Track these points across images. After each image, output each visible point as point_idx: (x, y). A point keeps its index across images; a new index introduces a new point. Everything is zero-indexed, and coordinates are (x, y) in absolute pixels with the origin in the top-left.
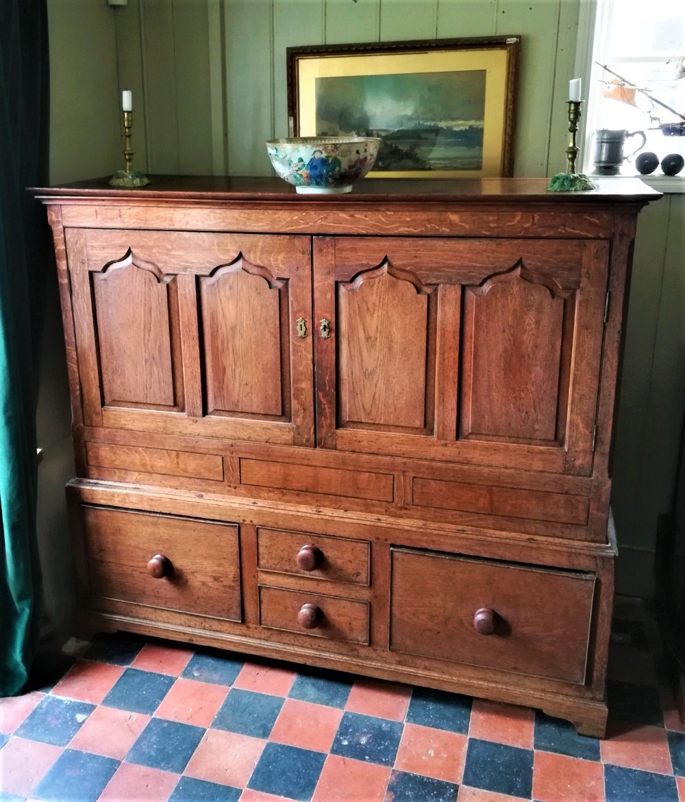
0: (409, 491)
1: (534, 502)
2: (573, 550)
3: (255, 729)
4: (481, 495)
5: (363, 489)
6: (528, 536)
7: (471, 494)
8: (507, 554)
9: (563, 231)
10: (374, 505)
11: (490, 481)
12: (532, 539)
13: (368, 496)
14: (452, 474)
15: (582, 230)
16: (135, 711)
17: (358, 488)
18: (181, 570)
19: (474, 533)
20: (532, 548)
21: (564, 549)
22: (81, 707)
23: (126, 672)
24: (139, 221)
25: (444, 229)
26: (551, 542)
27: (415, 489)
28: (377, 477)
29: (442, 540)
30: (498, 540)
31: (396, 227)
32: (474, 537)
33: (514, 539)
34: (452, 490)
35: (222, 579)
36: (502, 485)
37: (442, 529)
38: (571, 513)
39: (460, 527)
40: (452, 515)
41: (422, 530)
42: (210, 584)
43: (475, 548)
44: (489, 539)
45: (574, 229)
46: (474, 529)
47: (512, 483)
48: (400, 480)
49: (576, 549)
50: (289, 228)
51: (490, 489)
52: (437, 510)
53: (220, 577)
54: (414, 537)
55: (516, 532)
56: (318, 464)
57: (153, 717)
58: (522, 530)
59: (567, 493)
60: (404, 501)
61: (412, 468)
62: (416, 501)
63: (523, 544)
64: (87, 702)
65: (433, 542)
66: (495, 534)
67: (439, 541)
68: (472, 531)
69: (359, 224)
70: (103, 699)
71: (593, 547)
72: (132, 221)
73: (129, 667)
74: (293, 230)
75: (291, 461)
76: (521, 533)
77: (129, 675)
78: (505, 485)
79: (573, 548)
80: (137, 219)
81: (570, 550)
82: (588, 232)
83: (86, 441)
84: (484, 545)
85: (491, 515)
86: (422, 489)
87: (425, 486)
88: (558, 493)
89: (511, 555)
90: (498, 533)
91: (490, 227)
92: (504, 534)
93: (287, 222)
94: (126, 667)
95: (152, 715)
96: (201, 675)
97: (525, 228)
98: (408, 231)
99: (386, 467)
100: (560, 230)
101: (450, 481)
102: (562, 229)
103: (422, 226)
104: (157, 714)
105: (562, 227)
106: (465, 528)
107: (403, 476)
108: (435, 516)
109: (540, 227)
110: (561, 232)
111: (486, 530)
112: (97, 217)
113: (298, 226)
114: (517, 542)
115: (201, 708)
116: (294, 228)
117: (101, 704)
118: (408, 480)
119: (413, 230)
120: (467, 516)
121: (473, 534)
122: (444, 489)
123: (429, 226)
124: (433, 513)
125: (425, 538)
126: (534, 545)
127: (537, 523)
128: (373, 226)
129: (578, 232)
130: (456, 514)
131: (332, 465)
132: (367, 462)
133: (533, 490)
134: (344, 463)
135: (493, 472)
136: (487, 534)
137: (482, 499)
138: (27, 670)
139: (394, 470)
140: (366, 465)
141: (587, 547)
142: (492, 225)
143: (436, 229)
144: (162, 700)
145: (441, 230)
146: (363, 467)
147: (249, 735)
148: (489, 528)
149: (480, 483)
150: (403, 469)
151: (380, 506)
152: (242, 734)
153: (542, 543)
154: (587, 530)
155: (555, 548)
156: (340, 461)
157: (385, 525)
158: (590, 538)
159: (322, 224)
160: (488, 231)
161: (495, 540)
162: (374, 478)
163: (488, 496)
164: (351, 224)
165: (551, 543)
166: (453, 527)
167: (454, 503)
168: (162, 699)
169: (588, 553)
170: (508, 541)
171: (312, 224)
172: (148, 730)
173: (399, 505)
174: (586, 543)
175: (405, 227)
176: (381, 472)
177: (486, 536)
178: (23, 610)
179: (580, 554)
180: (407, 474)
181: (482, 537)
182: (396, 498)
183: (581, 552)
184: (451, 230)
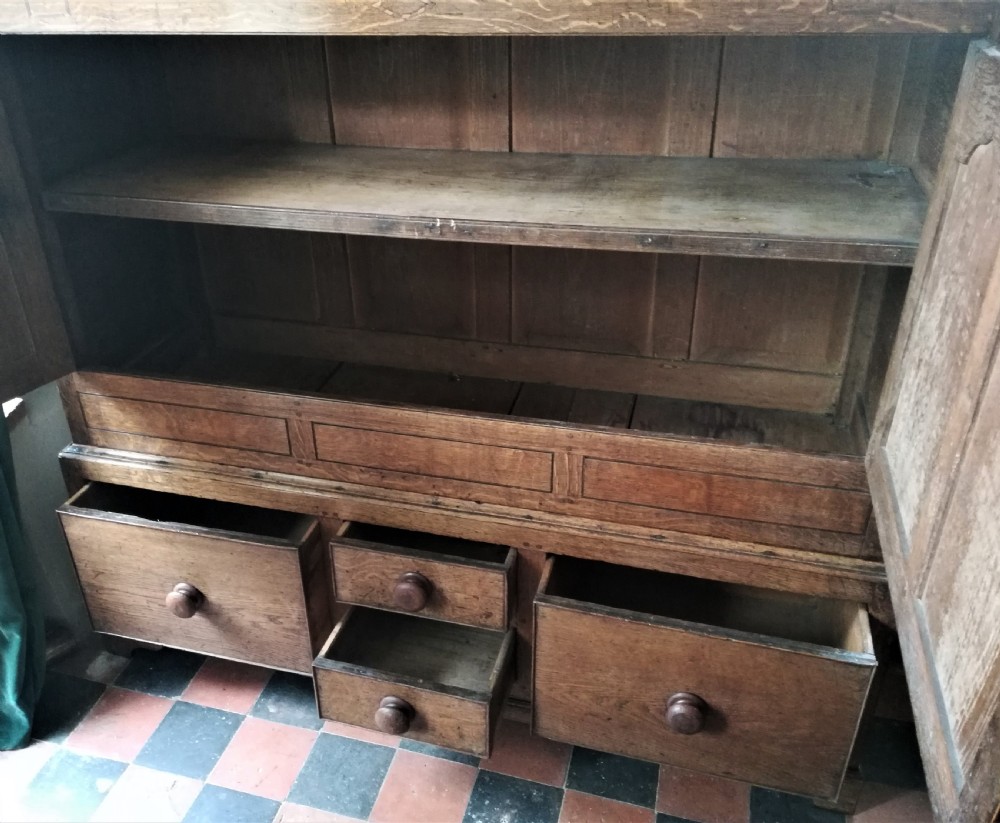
0: (577, 477)
1: (778, 498)
2: (838, 573)
3: (351, 802)
4: (693, 486)
5: (504, 471)
6: (765, 548)
7: (677, 484)
8: (730, 574)
9: (888, 22)
10: (521, 496)
11: (709, 465)
12: (771, 553)
13: (513, 483)
14: (647, 454)
15: (927, 19)
16: (182, 773)
17: (497, 471)
18: (220, 606)
19: (678, 542)
20: (769, 567)
21: (823, 570)
22: (105, 767)
23: (174, 707)
24: (102, 18)
25: (655, 22)
26: (801, 559)
27: (586, 474)
28: (526, 456)
29: (627, 551)
30: (717, 553)
31: (565, 19)
32: (679, 547)
33: (742, 552)
34: (647, 476)
35: (281, 620)
36: (728, 471)
37: (628, 535)
38: (839, 517)
39: (656, 532)
40: (644, 513)
41: (595, 535)
42: (264, 625)
43: (678, 563)
44: (703, 551)
45: (910, 16)
46: (679, 534)
47: (746, 470)
48: (562, 459)
49: (841, 570)
50: (367, 27)
51: (708, 480)
52: (621, 505)
53: (278, 617)
54: (583, 545)
55: (745, 541)
56: (434, 434)
57: (206, 782)
58: (757, 538)
59: (836, 487)
60: (569, 491)
61: (583, 444)
62: (588, 492)
63: (757, 560)
64: (116, 757)
65: (613, 552)
66: (711, 543)
67: (623, 552)
68: (675, 537)
69: (495, 15)
70: (138, 753)
71: (869, 568)
72: (90, 20)
73: (179, 698)
74: (374, 29)
75: (392, 428)
76: (755, 543)
77: (178, 713)
78: (734, 472)
79: (837, 569)
80: (98, 15)
81: (832, 572)
82: (937, 22)
83: (78, 392)
84: (694, 561)
85: (707, 514)
86: (597, 473)
87: (602, 470)
88: (820, 486)
89: (736, 575)
90: (717, 542)
91: (743, 15)
92: (726, 543)
93: (364, 15)
94: (175, 699)
95: (204, 779)
96: (279, 712)
97: (814, 17)
98: (588, 27)
99: (541, 441)
100: (881, 19)
101: (645, 464)
102: (887, 17)
103: (614, 16)
104: (213, 779)
105: (888, 13)
106: (665, 533)
107: (569, 454)
108: (617, 513)
109: (844, 13)
110: (883, 23)
111: (698, 537)
112: (30, 14)
113: (382, 21)
114: (746, 557)
115: (276, 767)
116: (375, 25)
117: (134, 763)
118: (575, 461)
119: (595, 24)
120: (668, 516)
121: (676, 544)
122: (633, 474)
123: (626, 16)
124: (613, 509)
125: (600, 547)
126: (774, 563)
127: (782, 530)
128: (521, 17)
129: (915, 22)
130: (650, 511)
131: (455, 436)
132: (511, 434)
133: (778, 481)
134: (475, 434)
135: (714, 452)
136: (700, 545)
137: (694, 492)
138: (28, 715)
139: (553, 446)
140: (510, 437)
141: (860, 567)
142: (749, 11)
143: (641, 23)
144: (220, 755)
145: (649, 25)
146: (505, 440)
147: (341, 812)
148: (702, 534)
149: (691, 468)
150: (568, 444)
151: (532, 497)
152: (331, 811)
153: (786, 559)
154: (863, 541)
155: (808, 568)
156: (469, 431)
157: (538, 526)
158: (865, 553)
159: (426, 17)
160: (741, 24)
161: (711, 553)
162: (521, 457)
163: (705, 487)
164: (480, 16)
165: (801, 561)
166: (645, 530)
167: (648, 497)
168: (221, 750)
169: (861, 577)
170: (732, 555)
171: (407, 16)
172: (198, 804)
173: (561, 497)
174: (860, 562)
175: (579, 19)
176: (533, 448)
177: (698, 547)
178: (11, 636)
179: (848, 578)
180: (574, 452)
181: (691, 549)
182: (556, 487)
183: (850, 575)
184: (668, 24)
